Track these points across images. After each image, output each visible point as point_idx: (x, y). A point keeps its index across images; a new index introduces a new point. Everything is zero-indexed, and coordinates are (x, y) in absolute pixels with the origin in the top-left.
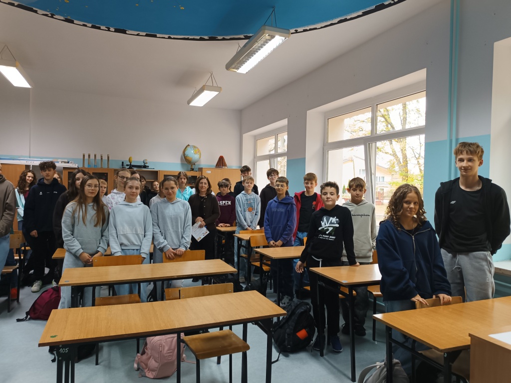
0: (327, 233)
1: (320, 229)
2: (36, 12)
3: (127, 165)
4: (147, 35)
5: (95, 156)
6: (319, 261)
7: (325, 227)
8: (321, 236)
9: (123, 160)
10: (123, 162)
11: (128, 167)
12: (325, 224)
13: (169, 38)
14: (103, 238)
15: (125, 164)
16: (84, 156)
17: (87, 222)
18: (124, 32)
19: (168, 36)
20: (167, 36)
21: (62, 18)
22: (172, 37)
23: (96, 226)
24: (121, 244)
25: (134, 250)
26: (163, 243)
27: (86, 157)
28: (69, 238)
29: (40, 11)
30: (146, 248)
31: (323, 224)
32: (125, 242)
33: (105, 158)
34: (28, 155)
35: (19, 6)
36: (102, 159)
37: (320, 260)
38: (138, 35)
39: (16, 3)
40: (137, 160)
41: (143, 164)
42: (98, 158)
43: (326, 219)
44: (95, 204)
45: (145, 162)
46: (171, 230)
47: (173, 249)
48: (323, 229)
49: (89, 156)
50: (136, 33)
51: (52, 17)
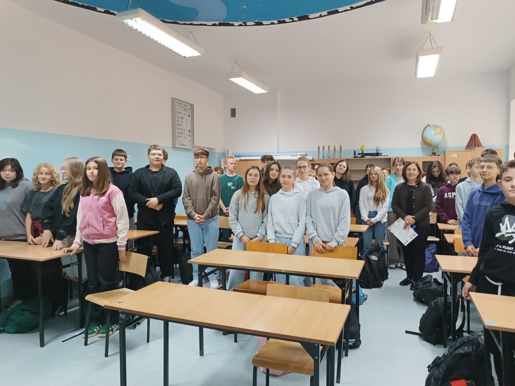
0: (510, 242)
1: (497, 235)
2: (232, 25)
3: (359, 154)
4: (329, 13)
5: (329, 147)
6: (498, 286)
7: (507, 233)
8: (498, 248)
9: (355, 149)
10: (355, 152)
11: (360, 156)
12: (507, 229)
13: (352, 8)
14: (263, 224)
15: (357, 153)
16: (319, 148)
17: (248, 209)
18: (306, 18)
19: (350, 6)
20: (348, 7)
21: (253, 23)
22: (354, 6)
23: (255, 212)
24: (276, 232)
25: (287, 238)
26: (312, 234)
27: (321, 149)
28: (233, 222)
29: (235, 24)
30: (297, 238)
31: (503, 227)
32: (279, 230)
33: (338, 149)
34: (276, 151)
35: (220, 24)
36: (335, 149)
37: (500, 284)
38: (321, 16)
39: (217, 23)
40: (370, 148)
41: (376, 152)
42: (332, 149)
43: (509, 220)
44: (257, 192)
45: (378, 149)
46: (323, 222)
47: (323, 242)
48: (503, 235)
49: (324, 147)
50: (318, 15)
51: (246, 25)
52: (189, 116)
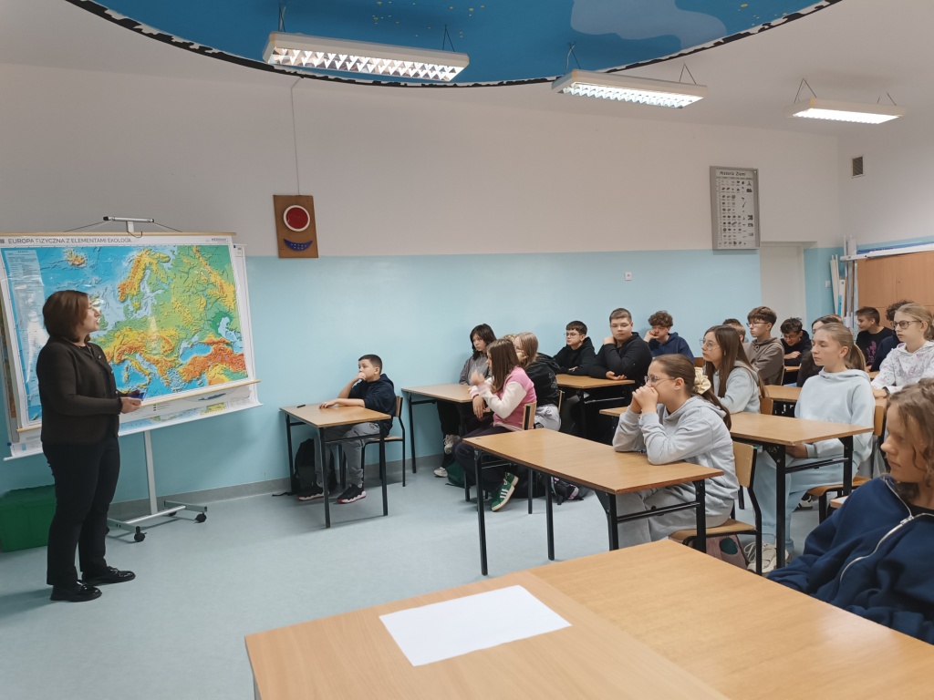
29: (751, 31)
35: (727, 40)
52: (749, 191)
